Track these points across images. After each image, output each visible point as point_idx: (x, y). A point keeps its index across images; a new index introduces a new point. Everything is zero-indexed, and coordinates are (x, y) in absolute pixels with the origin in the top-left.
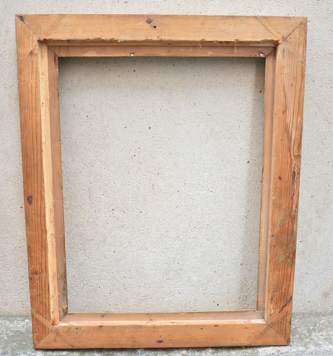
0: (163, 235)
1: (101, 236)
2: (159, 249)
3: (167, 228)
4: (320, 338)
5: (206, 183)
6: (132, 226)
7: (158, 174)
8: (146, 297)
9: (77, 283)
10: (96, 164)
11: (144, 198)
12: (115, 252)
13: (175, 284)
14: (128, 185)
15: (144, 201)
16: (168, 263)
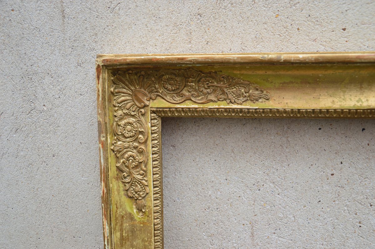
7: (371, 206)
11: (343, 241)
14: (317, 220)
15: (343, 246)
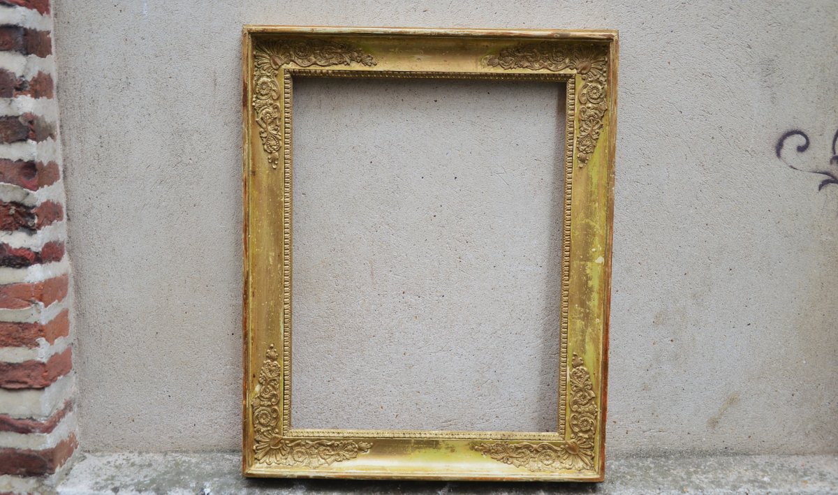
0: (473, 329)
1: (387, 331)
2: (468, 350)
3: (478, 319)
5: (534, 255)
6: (430, 316)
7: (467, 242)
9: (349, 401)
10: (382, 227)
11: (448, 275)
12: (404, 354)
13: (490, 403)
15: (448, 281)
16: (481, 372)
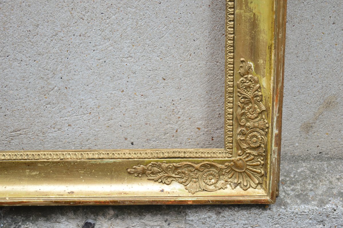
0: (30, 31)
2: (28, 55)
3: (35, 20)
4: (288, 195)
8: (18, 132)
13: (60, 112)
16: (45, 78)
